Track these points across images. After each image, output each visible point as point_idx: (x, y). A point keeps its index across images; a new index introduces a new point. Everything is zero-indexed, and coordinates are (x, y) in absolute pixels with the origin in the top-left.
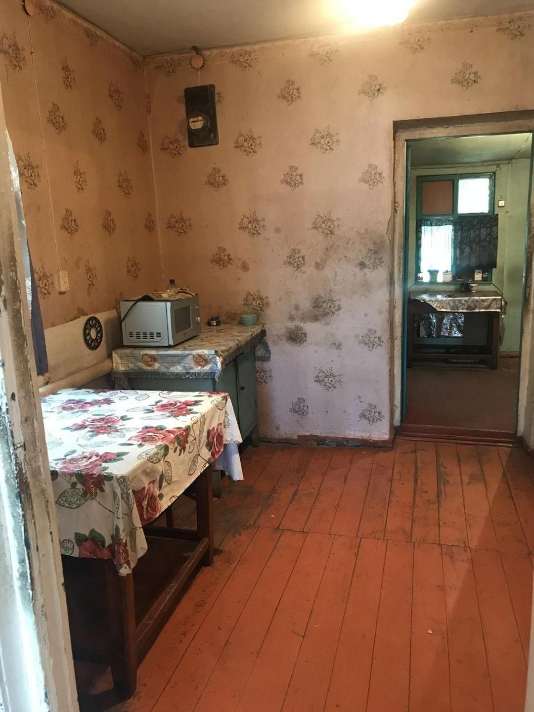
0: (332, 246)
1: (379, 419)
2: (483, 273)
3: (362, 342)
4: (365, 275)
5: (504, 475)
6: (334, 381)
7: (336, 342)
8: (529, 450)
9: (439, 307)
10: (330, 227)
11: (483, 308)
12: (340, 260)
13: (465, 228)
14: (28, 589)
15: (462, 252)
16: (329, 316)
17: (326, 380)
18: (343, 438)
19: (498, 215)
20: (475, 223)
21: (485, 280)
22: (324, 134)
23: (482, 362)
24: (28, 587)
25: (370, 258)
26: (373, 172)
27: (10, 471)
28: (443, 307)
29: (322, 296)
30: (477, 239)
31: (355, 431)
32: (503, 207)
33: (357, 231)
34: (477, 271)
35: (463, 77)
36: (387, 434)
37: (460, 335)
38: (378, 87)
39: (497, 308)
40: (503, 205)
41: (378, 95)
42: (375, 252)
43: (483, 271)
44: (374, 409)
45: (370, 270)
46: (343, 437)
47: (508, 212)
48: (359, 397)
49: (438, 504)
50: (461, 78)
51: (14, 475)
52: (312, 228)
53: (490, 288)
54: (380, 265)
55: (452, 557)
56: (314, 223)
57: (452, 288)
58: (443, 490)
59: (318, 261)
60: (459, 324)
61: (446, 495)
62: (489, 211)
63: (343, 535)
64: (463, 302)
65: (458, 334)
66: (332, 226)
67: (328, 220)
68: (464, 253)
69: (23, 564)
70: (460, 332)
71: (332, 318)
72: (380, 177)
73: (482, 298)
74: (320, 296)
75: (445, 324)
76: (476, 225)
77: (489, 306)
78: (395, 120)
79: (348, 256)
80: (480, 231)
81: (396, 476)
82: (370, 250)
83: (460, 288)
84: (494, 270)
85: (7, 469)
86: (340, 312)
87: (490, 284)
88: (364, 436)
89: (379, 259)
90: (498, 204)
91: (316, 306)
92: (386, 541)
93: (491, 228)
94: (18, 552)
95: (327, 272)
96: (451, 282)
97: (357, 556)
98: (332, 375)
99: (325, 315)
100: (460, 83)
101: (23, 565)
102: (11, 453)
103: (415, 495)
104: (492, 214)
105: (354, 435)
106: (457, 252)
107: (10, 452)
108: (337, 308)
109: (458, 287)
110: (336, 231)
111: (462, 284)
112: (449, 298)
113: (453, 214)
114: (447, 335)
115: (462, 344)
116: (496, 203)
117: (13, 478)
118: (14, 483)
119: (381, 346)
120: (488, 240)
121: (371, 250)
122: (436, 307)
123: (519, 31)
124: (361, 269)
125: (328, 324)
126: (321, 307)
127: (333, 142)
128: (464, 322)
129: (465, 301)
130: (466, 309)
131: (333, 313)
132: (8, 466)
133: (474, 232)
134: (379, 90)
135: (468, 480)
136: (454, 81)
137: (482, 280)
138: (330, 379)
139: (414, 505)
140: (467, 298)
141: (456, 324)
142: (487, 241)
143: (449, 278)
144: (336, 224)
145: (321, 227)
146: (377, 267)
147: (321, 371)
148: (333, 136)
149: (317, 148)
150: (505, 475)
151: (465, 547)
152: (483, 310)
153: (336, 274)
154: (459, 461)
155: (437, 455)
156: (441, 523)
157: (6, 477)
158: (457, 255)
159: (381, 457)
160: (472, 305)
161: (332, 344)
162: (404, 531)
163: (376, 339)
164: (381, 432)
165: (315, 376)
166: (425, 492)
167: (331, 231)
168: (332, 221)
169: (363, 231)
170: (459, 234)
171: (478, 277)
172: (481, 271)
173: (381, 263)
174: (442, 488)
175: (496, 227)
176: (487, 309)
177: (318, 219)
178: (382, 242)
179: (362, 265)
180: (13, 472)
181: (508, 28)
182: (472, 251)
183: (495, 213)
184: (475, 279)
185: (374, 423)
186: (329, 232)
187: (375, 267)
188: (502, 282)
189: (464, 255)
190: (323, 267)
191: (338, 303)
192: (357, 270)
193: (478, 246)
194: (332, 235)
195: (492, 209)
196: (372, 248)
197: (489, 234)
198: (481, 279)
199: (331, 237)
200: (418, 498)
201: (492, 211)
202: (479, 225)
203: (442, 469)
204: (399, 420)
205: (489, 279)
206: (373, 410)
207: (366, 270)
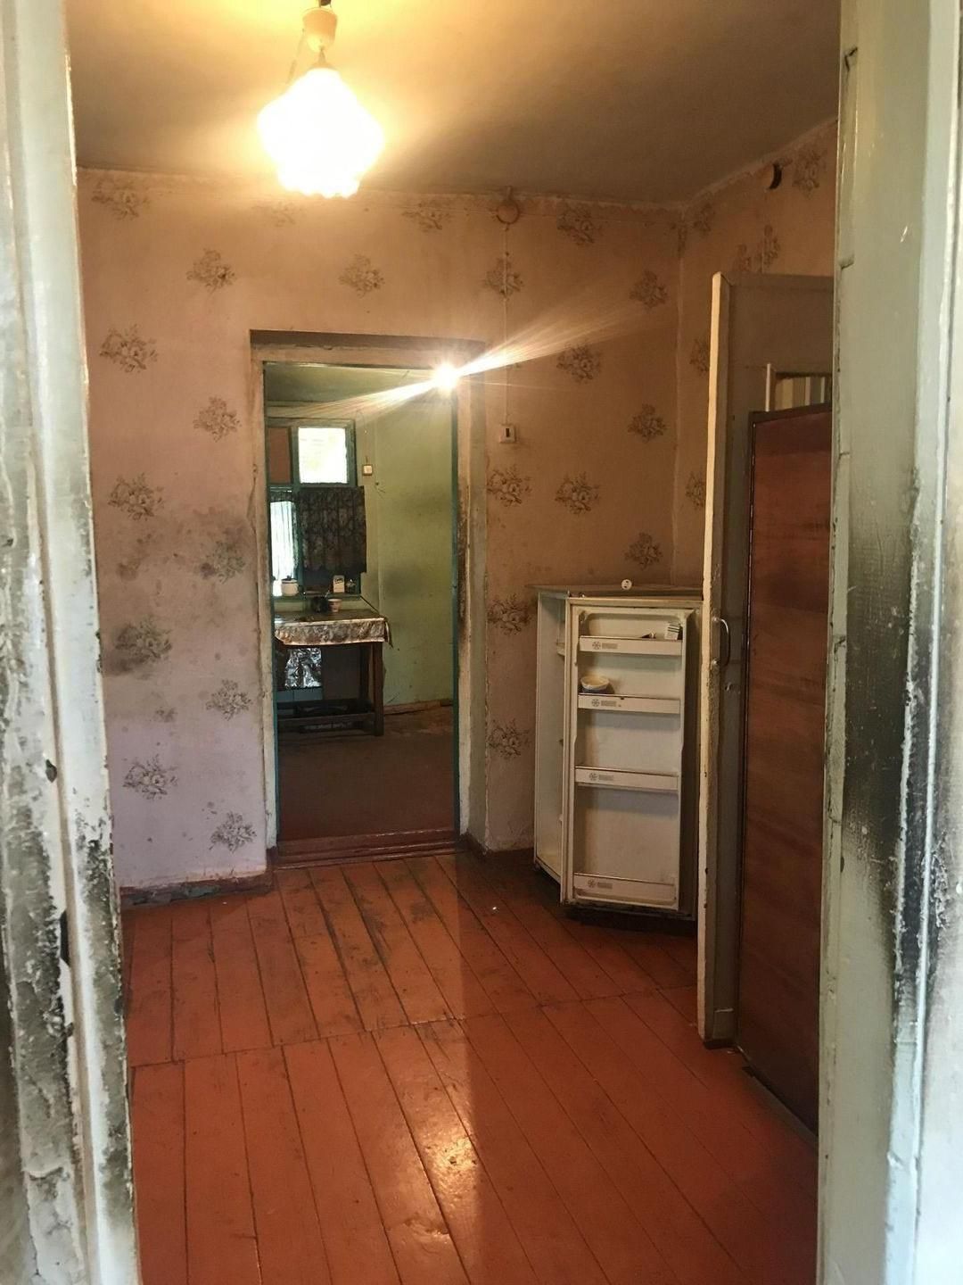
0: (149, 536)
1: (247, 838)
2: (346, 581)
3: (212, 704)
4: (214, 585)
5: (460, 897)
6: (161, 780)
7: (163, 709)
8: (484, 853)
9: (287, 639)
10: (143, 503)
11: (358, 637)
12: (166, 560)
13: (314, 508)
14: (126, 1181)
15: (311, 546)
16: (150, 662)
17: (146, 780)
18: (183, 885)
19: (362, 487)
20: (329, 499)
21: (352, 592)
22: (128, 339)
23: (358, 725)
24: (126, 1177)
25: (220, 557)
26: (220, 412)
27: (108, 962)
28: (294, 639)
29: (134, 625)
30: (334, 526)
31: (205, 867)
32: (370, 475)
33: (195, 512)
34: (336, 577)
35: (357, 276)
36: (261, 864)
37: (316, 684)
38: (222, 271)
39: (378, 637)
40: (371, 472)
41: (222, 285)
42: (230, 548)
43: (345, 577)
44: (237, 821)
45: (221, 578)
46: (181, 881)
47: (377, 484)
48: (210, 805)
49: (383, 963)
50: (354, 277)
51: (114, 966)
52: (109, 503)
53: (359, 604)
54: (239, 571)
55: (436, 1041)
56: (115, 494)
57: (299, 605)
58: (381, 939)
59: (125, 562)
60: (314, 665)
61: (388, 946)
62: (349, 481)
63: (250, 1050)
64: (325, 628)
65: (311, 682)
66: (148, 501)
67: (140, 489)
68: (315, 548)
69: (120, 1136)
70: (317, 678)
71: (155, 665)
72: (233, 422)
73: (354, 621)
74: (130, 627)
75: (290, 667)
76: (330, 503)
77: (367, 634)
78: (253, 328)
79: (181, 553)
80: (338, 512)
81: (297, 933)
82: (219, 544)
83: (312, 606)
84: (363, 575)
85: (100, 958)
86: (170, 652)
87: (359, 597)
88: (221, 875)
89: (237, 560)
90: (363, 470)
91: (123, 645)
92: (324, 1041)
93: (354, 508)
94: (109, 1115)
95: (144, 581)
96: (296, 595)
97: (288, 1077)
98: (157, 770)
99: (142, 661)
100: (354, 284)
101: (117, 1139)
102: (114, 925)
103: (339, 957)
104: (353, 486)
105: (202, 874)
106: (304, 545)
107: (111, 925)
108: (163, 646)
109: (309, 603)
110: (156, 510)
111: (316, 600)
112: (302, 624)
113: (292, 482)
114: (295, 684)
115: (320, 698)
116: (359, 469)
117: (112, 972)
118: (113, 981)
119: (247, 709)
120: (351, 526)
121: (222, 544)
122: (283, 638)
123: (435, 222)
124: (206, 576)
125: (146, 677)
126: (133, 645)
127: (144, 355)
128: (322, 661)
129: (329, 626)
130: (332, 641)
131: (157, 656)
132: (103, 952)
133: (329, 514)
134: (224, 276)
135: (413, 916)
136: (344, 280)
137: (346, 592)
138: (154, 778)
139: (345, 973)
140: (331, 622)
141: (309, 665)
142: (349, 530)
143: (293, 589)
144: (156, 496)
145: (128, 502)
146: (234, 573)
147: (137, 765)
148: (144, 344)
149: (115, 362)
150: (462, 897)
151: (449, 1019)
152: (358, 641)
153: (159, 586)
154: (387, 889)
155: (350, 886)
156: (400, 992)
157: (97, 973)
158: (304, 550)
159: (257, 905)
160: (341, 633)
161: (157, 712)
162: (347, 1017)
163: (238, 698)
164: (251, 861)
165: (125, 775)
166: (355, 948)
167: (145, 509)
168: (148, 492)
169: (205, 511)
170: (305, 517)
171: (339, 587)
172: (343, 577)
173: (241, 566)
174: (378, 935)
175: (361, 508)
176: (364, 638)
177: (120, 489)
178: (240, 530)
179: (207, 570)
180: (113, 961)
181: (417, 213)
182: (328, 546)
183: (360, 485)
184: (335, 591)
185: (239, 848)
186: (143, 511)
187: (231, 574)
188: (376, 594)
189: (316, 551)
190: (134, 575)
191: (165, 637)
192: (199, 578)
193: (336, 538)
194: (149, 517)
195: (354, 476)
196: (224, 541)
197: (352, 518)
198: (343, 590)
199: (146, 519)
200: (347, 963)
201: (354, 480)
202: (336, 503)
203: (366, 906)
204: (275, 836)
205: (357, 590)
206: (236, 825)
207: (214, 579)
